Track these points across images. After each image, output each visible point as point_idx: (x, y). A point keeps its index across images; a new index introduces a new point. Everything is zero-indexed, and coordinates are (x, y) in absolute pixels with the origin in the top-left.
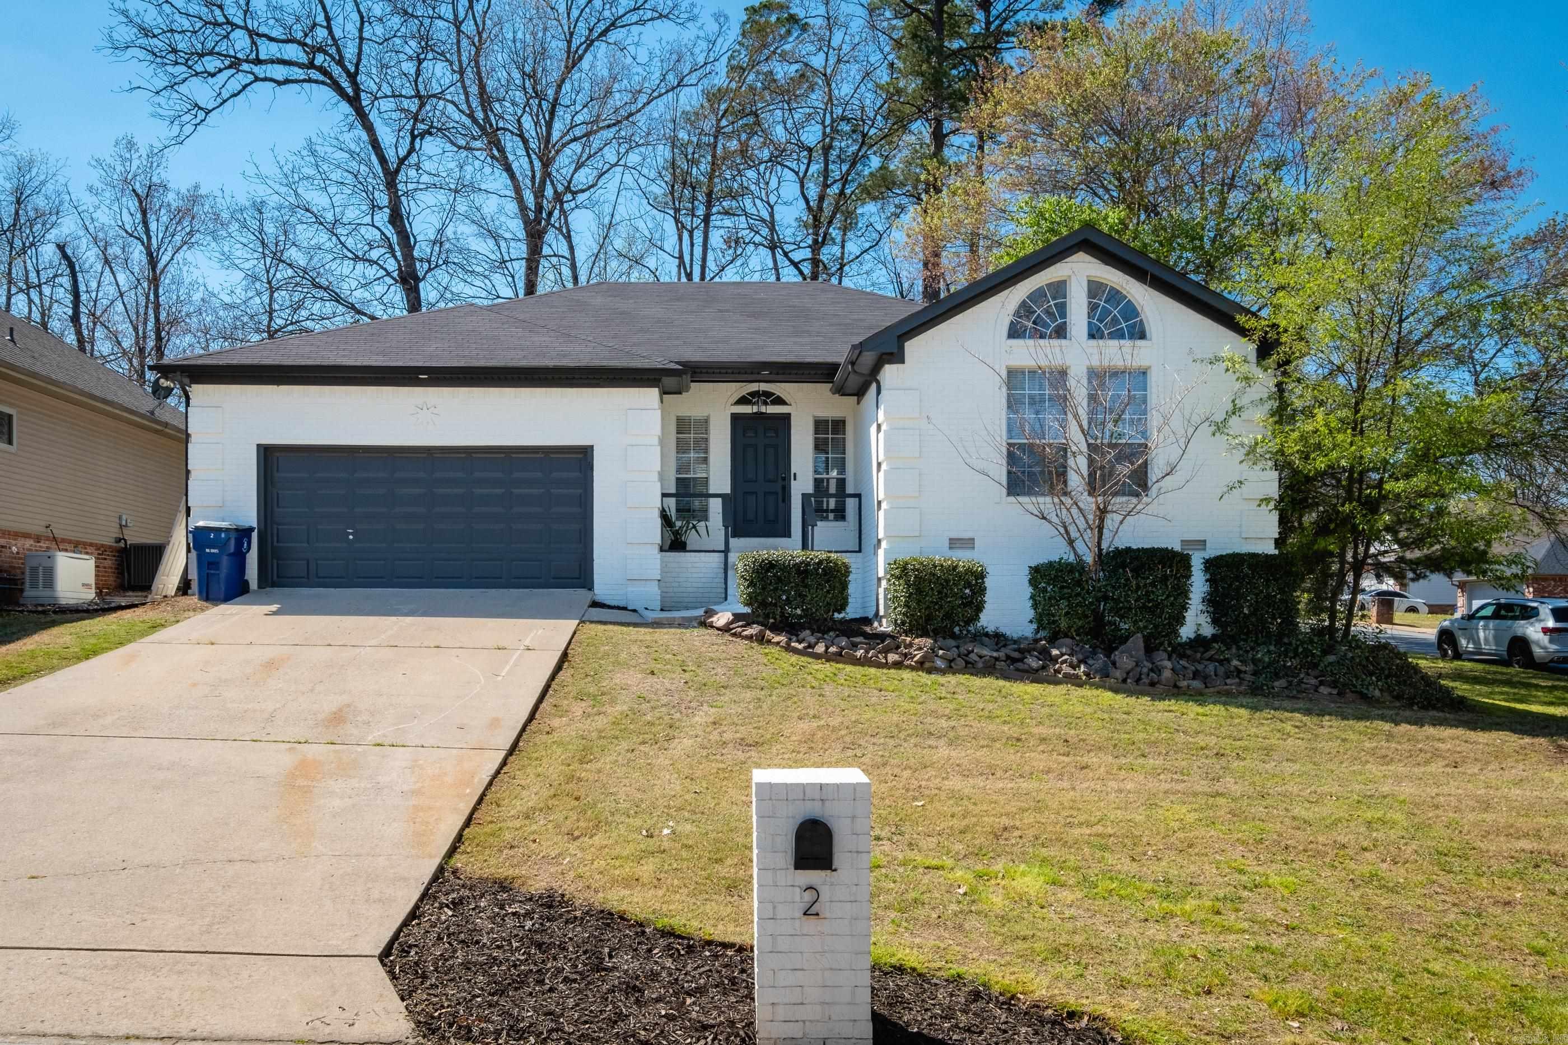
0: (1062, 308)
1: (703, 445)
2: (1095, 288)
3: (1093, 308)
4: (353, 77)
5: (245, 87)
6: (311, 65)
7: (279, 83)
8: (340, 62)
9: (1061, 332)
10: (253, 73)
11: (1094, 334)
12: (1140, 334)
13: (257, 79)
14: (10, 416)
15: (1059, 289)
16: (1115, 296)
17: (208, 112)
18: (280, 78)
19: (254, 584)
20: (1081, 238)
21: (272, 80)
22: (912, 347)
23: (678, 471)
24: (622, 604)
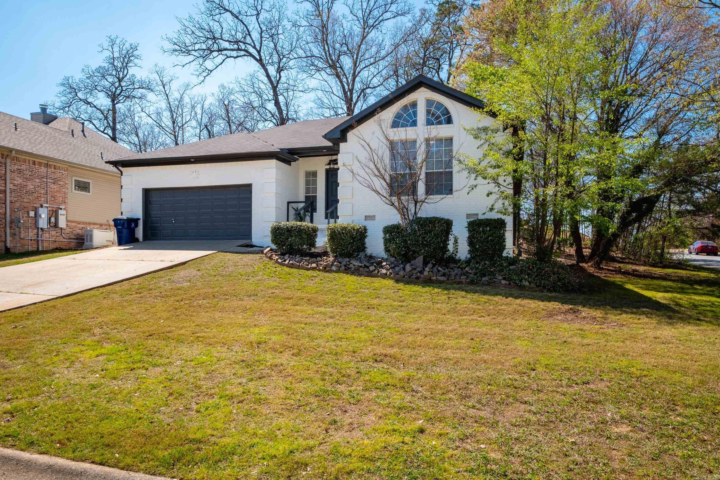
0: (415, 113)
1: (315, 182)
2: (429, 103)
3: (428, 112)
4: (259, 52)
5: (224, 61)
6: (239, 49)
7: (235, 58)
8: (254, 47)
9: (414, 124)
10: (226, 55)
11: (429, 123)
12: (449, 121)
13: (228, 57)
14: (89, 183)
15: (414, 105)
16: (440, 105)
17: (211, 71)
18: (235, 56)
19: (141, 239)
20: (418, 81)
21: (232, 57)
22: (350, 135)
23: (306, 193)
24: (261, 245)
